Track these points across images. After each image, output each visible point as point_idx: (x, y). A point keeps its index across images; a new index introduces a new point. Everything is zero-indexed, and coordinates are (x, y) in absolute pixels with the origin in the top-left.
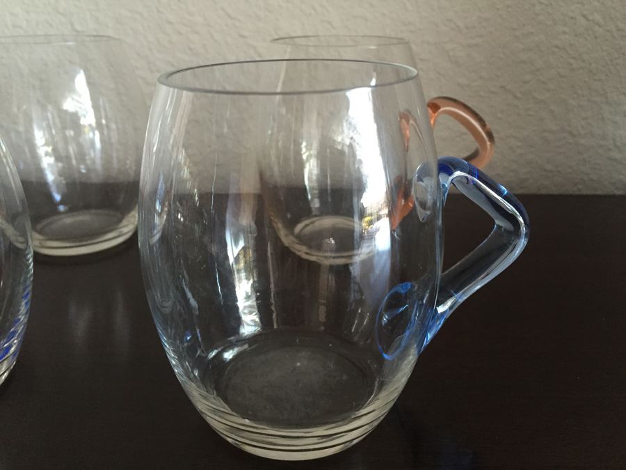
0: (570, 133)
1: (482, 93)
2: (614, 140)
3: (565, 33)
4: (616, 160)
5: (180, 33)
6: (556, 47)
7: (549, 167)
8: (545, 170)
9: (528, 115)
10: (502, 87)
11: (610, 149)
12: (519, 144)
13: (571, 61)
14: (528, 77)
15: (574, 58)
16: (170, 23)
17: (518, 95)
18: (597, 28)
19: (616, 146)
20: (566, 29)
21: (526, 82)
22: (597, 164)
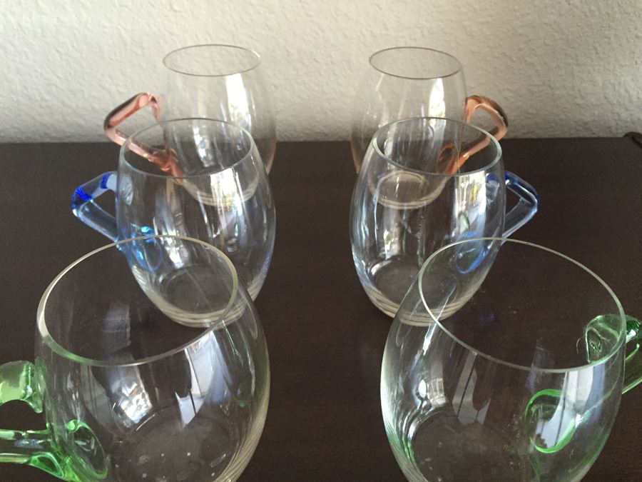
0: (550, 86)
1: (488, 58)
2: (579, 91)
3: (552, 13)
4: (579, 105)
5: (259, 13)
6: (545, 24)
7: (530, 111)
8: (529, 114)
9: (520, 74)
10: (504, 53)
11: (576, 98)
12: (512, 95)
13: (555, 34)
14: (522, 46)
15: (557, 32)
16: (252, 5)
17: (514, 59)
18: (575, 9)
19: (581, 96)
20: (553, 11)
21: (520, 50)
22: (565, 108)
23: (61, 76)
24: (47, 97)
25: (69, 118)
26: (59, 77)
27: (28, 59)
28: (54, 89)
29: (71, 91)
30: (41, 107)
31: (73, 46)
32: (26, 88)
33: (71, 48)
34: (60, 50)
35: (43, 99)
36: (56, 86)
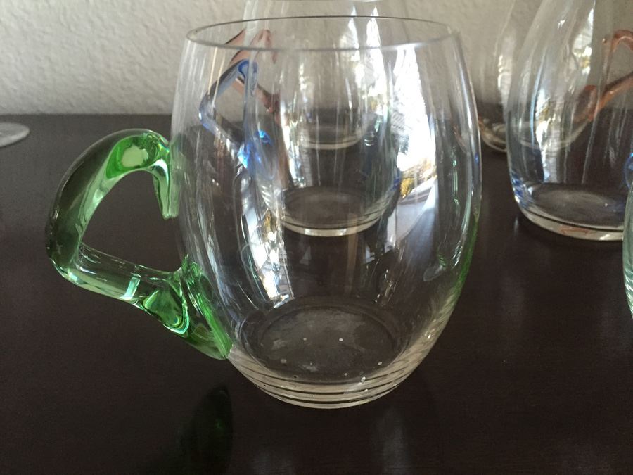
23: (146, 53)
24: (128, 76)
25: (149, 101)
26: (143, 54)
27: (114, 34)
28: (137, 67)
29: (153, 70)
30: (123, 88)
31: (161, 21)
32: (109, 66)
33: (159, 23)
34: (148, 24)
35: (125, 79)
36: (140, 65)
